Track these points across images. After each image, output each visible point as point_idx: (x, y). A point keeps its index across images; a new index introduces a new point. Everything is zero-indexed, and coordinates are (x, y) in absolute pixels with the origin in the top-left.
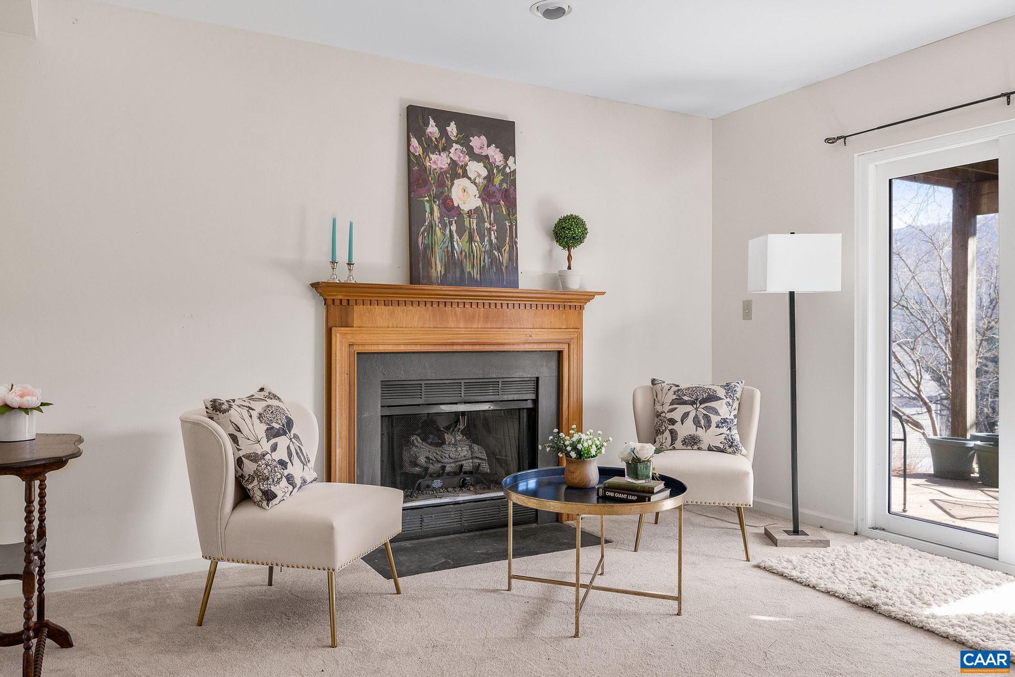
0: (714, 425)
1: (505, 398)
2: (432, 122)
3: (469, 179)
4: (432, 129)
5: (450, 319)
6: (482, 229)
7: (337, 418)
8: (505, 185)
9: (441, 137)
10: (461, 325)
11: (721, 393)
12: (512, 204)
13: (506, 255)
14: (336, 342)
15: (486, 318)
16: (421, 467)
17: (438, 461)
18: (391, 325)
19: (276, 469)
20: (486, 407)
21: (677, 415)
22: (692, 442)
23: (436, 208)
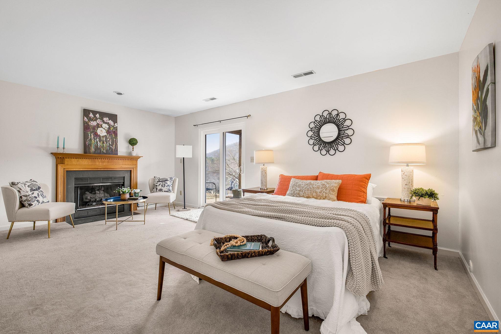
0: (166, 186)
1: (114, 182)
2: (91, 113)
3: (103, 128)
4: (91, 115)
5: (97, 162)
6: (107, 141)
7: (59, 187)
8: (114, 130)
9: (94, 117)
10: (101, 164)
11: (169, 179)
12: (116, 134)
13: (114, 147)
14: (59, 168)
15: (108, 162)
16: (89, 199)
17: (94, 198)
18: (77, 164)
19: (33, 199)
20: (109, 184)
21: (158, 185)
22: (161, 190)
23: (92, 135)
